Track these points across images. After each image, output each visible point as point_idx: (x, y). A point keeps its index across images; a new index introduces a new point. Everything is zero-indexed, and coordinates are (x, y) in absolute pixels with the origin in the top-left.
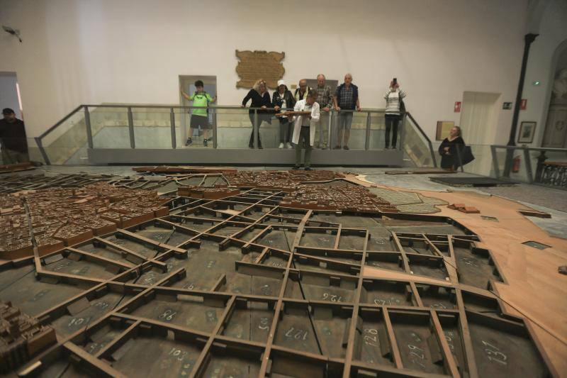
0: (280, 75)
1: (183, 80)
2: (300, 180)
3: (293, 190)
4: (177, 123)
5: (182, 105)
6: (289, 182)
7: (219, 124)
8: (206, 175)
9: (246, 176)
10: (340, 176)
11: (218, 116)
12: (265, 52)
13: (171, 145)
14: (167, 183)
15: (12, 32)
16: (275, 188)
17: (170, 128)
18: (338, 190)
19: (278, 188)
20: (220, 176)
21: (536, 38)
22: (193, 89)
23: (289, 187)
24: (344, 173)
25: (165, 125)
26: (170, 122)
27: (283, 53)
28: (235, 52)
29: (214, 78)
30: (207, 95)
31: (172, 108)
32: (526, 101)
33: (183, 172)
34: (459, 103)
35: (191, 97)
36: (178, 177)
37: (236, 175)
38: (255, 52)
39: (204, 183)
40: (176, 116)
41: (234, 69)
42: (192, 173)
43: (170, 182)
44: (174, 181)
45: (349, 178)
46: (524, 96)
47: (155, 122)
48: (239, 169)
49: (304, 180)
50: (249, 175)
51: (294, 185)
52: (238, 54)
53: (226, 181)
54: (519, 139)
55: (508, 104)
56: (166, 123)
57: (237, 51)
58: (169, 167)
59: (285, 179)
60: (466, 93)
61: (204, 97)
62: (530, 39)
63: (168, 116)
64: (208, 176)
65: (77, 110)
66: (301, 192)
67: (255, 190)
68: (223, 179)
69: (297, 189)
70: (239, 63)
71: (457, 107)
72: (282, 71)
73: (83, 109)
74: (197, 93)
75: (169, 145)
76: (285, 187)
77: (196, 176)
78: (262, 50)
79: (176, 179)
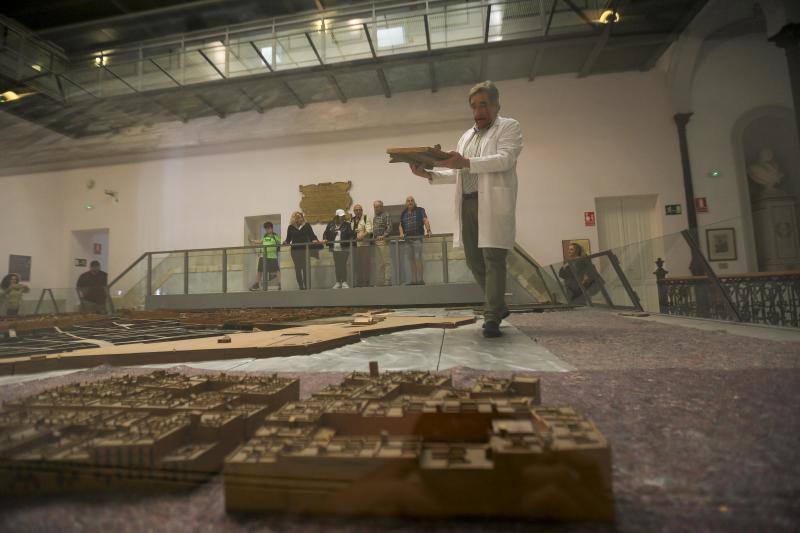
0: (348, 205)
12: (330, 184)
15: (112, 194)
21: (691, 118)
27: (350, 183)
28: (298, 188)
32: (704, 200)
34: (590, 214)
38: (319, 184)
41: (298, 204)
46: (698, 193)
52: (302, 189)
54: (709, 257)
55: (674, 207)
57: (301, 186)
60: (597, 200)
62: (682, 120)
63: (221, 259)
65: (142, 258)
70: (303, 198)
71: (588, 219)
73: (147, 257)
78: (327, 181)
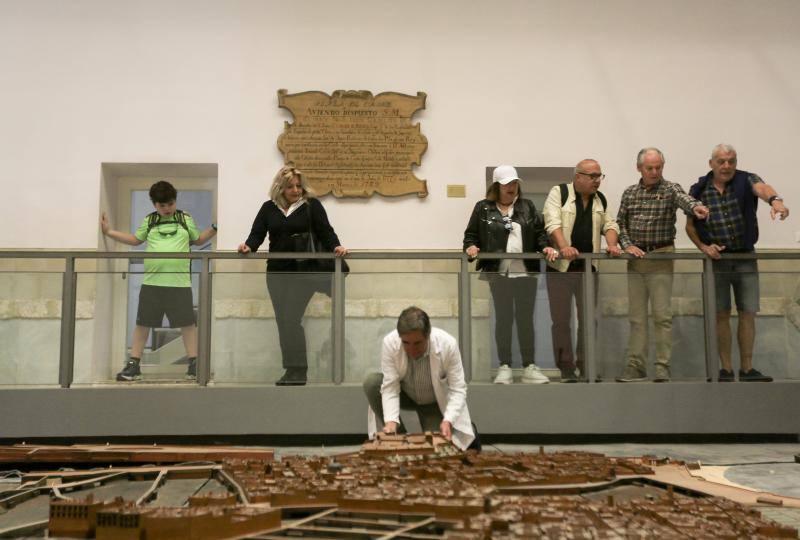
0: (414, 158)
1: (115, 176)
2: (494, 480)
3: (475, 511)
4: (83, 307)
5: (103, 250)
6: (457, 487)
7: (219, 308)
8: (164, 470)
9: (305, 471)
10: (634, 469)
11: (218, 283)
12: (367, 94)
13: (55, 378)
14: (22, 500)
16: (408, 508)
17: (58, 323)
18: (638, 512)
19: (418, 507)
20: (214, 474)
22: (144, 205)
23: (458, 503)
24: (647, 458)
25: (43, 311)
26: (60, 304)
28: (275, 96)
29: (209, 172)
30: (189, 221)
31: (72, 257)
33: (85, 463)
35: (139, 234)
36: (65, 480)
37: (268, 469)
38: (337, 93)
39: (153, 496)
40: (84, 285)
41: (273, 143)
42: (116, 464)
43: (32, 495)
44: (48, 492)
45: (664, 474)
47: (12, 305)
48: (280, 453)
49: (507, 481)
50: (315, 465)
51: (475, 495)
52: (285, 100)
53: (232, 489)
56: (49, 305)
57: (281, 92)
58: (35, 449)
59: (441, 477)
61: (181, 230)
63: (56, 286)
64: (170, 475)
66: (506, 517)
67: (336, 515)
68: (225, 482)
69: (487, 508)
70: (288, 126)
72: (420, 148)
74: (155, 221)
75: (47, 376)
76: (441, 503)
77: (131, 477)
78: (358, 87)
79: (55, 486)
